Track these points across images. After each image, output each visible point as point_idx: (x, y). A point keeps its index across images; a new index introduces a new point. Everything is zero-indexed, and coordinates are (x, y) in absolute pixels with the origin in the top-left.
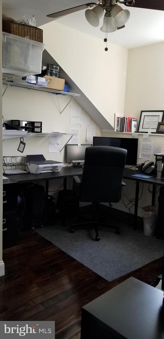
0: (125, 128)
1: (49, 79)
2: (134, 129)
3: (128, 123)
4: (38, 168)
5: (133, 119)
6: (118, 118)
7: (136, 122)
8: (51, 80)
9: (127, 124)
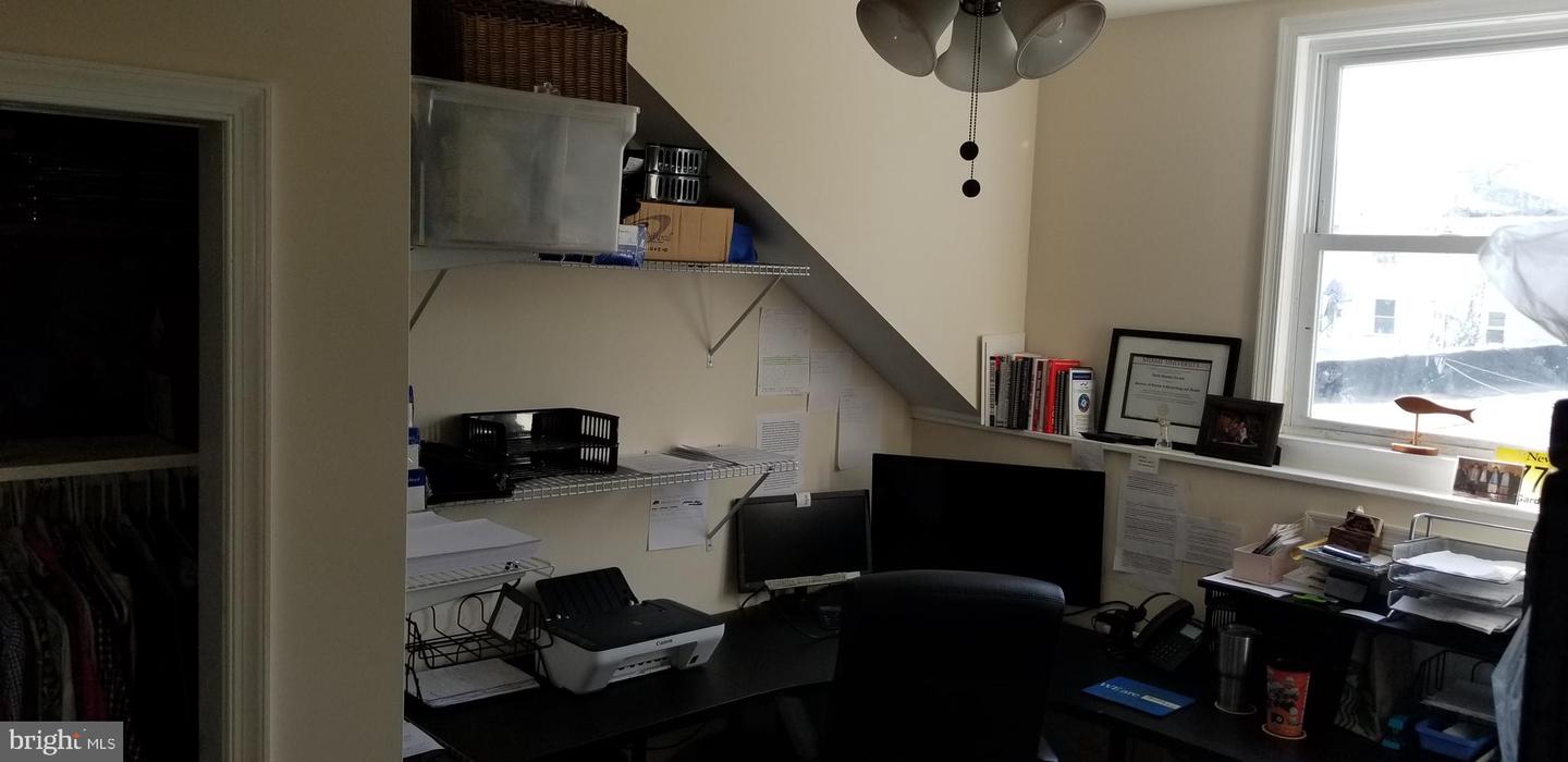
0: (1031, 412)
1: (655, 218)
2: (1078, 420)
3: (1048, 388)
4: (595, 669)
5: (1072, 372)
6: (998, 360)
7: (1089, 384)
8: (664, 220)
9: (1043, 392)
